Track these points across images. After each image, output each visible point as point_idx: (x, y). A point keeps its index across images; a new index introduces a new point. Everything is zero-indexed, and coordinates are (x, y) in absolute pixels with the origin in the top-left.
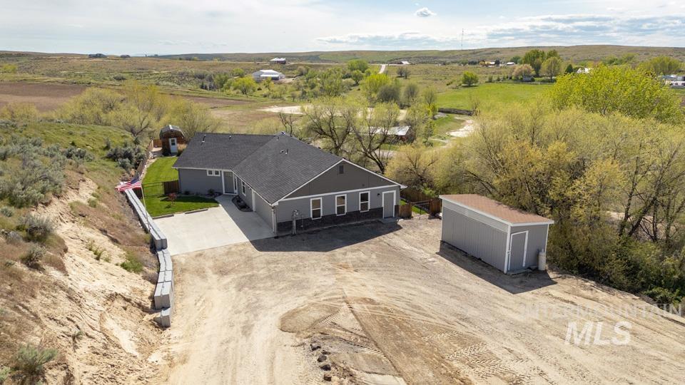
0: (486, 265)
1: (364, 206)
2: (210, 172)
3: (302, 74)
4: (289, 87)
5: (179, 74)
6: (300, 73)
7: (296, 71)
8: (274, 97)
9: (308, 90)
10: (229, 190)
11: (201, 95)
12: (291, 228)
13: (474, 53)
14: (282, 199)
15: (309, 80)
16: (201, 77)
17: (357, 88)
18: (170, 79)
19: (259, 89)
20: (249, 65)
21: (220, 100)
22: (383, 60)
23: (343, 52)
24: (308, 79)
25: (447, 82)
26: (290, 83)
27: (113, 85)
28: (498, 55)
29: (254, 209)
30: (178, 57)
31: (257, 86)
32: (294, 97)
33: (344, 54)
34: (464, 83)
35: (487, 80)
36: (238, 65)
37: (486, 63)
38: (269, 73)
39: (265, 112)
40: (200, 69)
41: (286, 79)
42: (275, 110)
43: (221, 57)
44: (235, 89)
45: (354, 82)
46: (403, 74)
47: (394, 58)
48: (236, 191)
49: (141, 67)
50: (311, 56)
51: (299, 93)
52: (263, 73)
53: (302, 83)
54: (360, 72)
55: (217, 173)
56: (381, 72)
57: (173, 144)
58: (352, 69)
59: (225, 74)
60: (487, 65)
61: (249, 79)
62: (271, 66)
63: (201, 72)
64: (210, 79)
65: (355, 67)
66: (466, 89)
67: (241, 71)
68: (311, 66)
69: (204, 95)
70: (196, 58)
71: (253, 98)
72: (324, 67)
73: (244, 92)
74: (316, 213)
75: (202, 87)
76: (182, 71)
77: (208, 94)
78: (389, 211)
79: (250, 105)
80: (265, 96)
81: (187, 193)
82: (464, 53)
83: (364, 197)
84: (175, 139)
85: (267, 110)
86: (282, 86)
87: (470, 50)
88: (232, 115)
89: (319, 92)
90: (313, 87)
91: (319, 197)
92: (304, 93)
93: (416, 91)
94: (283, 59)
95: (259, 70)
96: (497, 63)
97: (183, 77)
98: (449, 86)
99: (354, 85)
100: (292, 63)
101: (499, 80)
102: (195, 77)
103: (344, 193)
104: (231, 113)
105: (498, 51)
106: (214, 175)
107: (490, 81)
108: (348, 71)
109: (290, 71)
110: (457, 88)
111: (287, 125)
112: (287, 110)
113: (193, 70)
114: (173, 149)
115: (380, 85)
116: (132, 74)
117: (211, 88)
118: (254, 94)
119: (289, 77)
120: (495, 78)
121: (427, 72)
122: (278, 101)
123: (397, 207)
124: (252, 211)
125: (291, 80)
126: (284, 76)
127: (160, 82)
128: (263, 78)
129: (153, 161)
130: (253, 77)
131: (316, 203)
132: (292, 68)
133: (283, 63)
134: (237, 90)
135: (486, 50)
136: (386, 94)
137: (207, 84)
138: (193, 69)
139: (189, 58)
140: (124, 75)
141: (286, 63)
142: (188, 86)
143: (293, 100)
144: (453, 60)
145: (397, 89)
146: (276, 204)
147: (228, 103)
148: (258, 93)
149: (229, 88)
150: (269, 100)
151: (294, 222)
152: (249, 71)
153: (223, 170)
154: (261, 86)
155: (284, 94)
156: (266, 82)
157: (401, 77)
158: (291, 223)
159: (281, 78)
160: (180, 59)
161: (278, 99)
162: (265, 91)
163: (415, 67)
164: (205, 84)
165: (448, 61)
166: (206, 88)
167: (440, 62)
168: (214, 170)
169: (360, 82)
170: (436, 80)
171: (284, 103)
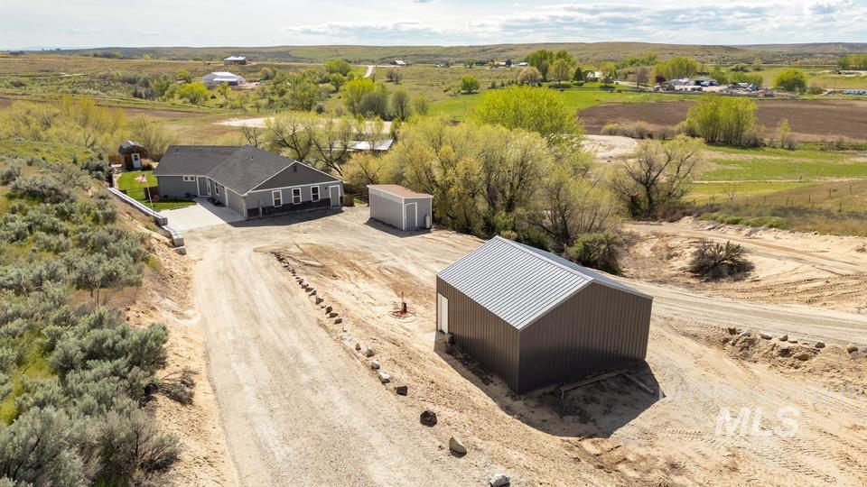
0: (394, 227)
1: (315, 197)
2: (186, 178)
3: (267, 78)
4: (252, 95)
5: (100, 78)
6: (264, 76)
7: (259, 74)
8: (233, 108)
9: (276, 98)
10: (204, 192)
11: (137, 106)
12: (258, 213)
13: (483, 51)
14: (250, 191)
15: (277, 86)
16: (132, 81)
17: (337, 95)
18: (89, 84)
19: (213, 97)
20: (197, 65)
21: (163, 112)
22: (374, 58)
23: (321, 47)
24: (275, 84)
25: (444, 87)
26: (252, 89)
27: (12, 94)
28: (511, 54)
29: (227, 204)
30: (93, 53)
31: (209, 93)
32: (258, 106)
33: (322, 49)
34: (464, 89)
35: (490, 86)
36: (181, 64)
37: (496, 63)
38: (225, 76)
39: (224, 126)
40: (129, 70)
41: (247, 84)
42: (236, 123)
43: (155, 52)
44: (181, 97)
45: (333, 88)
46: (393, 78)
47: (386, 56)
48: (210, 194)
49: (44, 69)
50: (279, 52)
51: (265, 102)
52: (216, 76)
53: (268, 89)
54: (341, 75)
55: (192, 178)
56: (367, 75)
57: (136, 159)
58: (332, 72)
59: (165, 78)
60: (497, 66)
61: (199, 84)
62: (228, 66)
63: (131, 74)
64: (146, 84)
65: (335, 67)
66: (466, 96)
67: (188, 74)
68: (279, 67)
69: (142, 106)
70: (118, 54)
71: (206, 110)
72: (296, 69)
73: (193, 101)
74: (278, 202)
75: (135, 95)
76: (104, 73)
77: (147, 104)
78: (335, 201)
79: (203, 118)
80: (222, 106)
81: (166, 196)
82: (471, 50)
83: (315, 190)
84: (138, 155)
85: (226, 123)
86: (242, 93)
87: (479, 47)
88: (182, 129)
89: (290, 101)
90: (282, 93)
91: (279, 190)
92: (271, 101)
93: (406, 98)
94: (241, 58)
95: (210, 72)
96: (509, 63)
97: (106, 82)
98: (447, 93)
99: (334, 92)
100: (254, 63)
101: (503, 85)
102: (124, 81)
103: (298, 187)
104: (181, 127)
105: (511, 48)
106: (189, 180)
107: (493, 87)
108: (327, 74)
109: (252, 74)
110: (455, 95)
111: (251, 139)
112: (251, 123)
113: (119, 72)
114: (136, 164)
115: (364, 91)
116: (33, 78)
117: (148, 96)
118: (206, 103)
119: (251, 81)
120: (498, 84)
121: (421, 76)
122: (239, 112)
123: (341, 198)
124: (225, 206)
125: (253, 85)
126: (244, 80)
127: (78, 90)
128: (217, 82)
129: (120, 175)
130: (203, 82)
131: (277, 195)
132: (255, 69)
133: (243, 63)
134: (184, 100)
135: (497, 46)
136: (371, 103)
137: (142, 91)
138: (119, 70)
139: (107, 54)
140: (23, 80)
141: (246, 61)
142: (118, 94)
143: (258, 110)
144: (458, 59)
145: (384, 97)
146: (246, 194)
147: (174, 115)
148: (211, 102)
149: (173, 97)
150: (226, 111)
151: (261, 210)
152: (196, 73)
153: (197, 176)
154: (215, 92)
155: (245, 103)
156: (220, 88)
157: (391, 81)
158: (258, 209)
159: (241, 82)
160: (96, 55)
161: (239, 109)
162: (221, 100)
163: (408, 69)
164: (139, 91)
165: (452, 60)
166: (141, 97)
167: (442, 62)
168: (189, 176)
169: (341, 88)
170: (432, 85)
171: (246, 115)
